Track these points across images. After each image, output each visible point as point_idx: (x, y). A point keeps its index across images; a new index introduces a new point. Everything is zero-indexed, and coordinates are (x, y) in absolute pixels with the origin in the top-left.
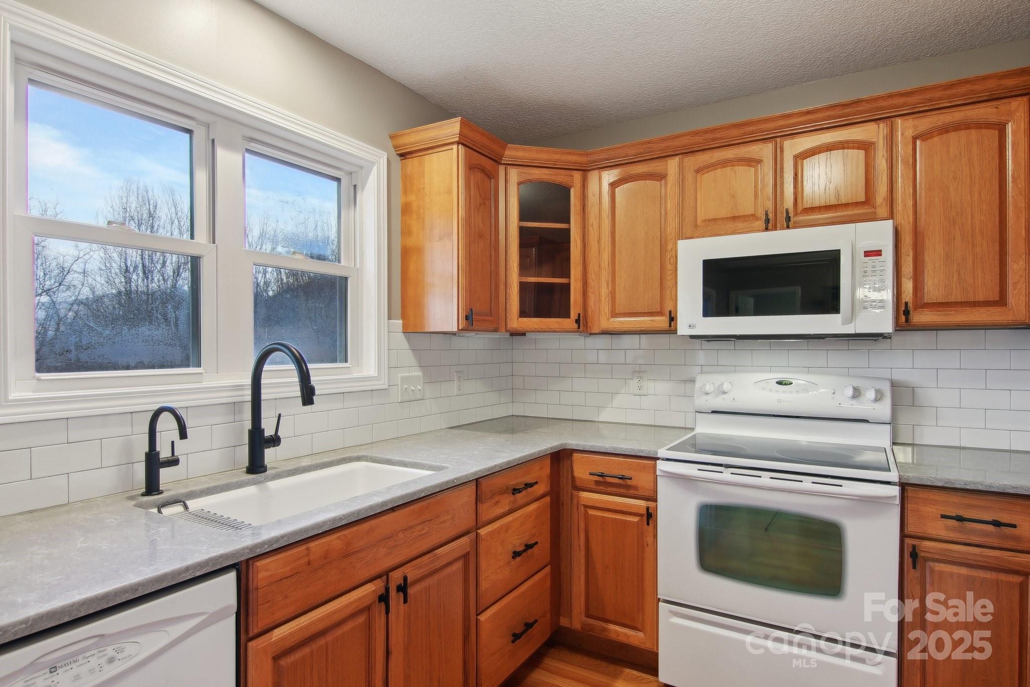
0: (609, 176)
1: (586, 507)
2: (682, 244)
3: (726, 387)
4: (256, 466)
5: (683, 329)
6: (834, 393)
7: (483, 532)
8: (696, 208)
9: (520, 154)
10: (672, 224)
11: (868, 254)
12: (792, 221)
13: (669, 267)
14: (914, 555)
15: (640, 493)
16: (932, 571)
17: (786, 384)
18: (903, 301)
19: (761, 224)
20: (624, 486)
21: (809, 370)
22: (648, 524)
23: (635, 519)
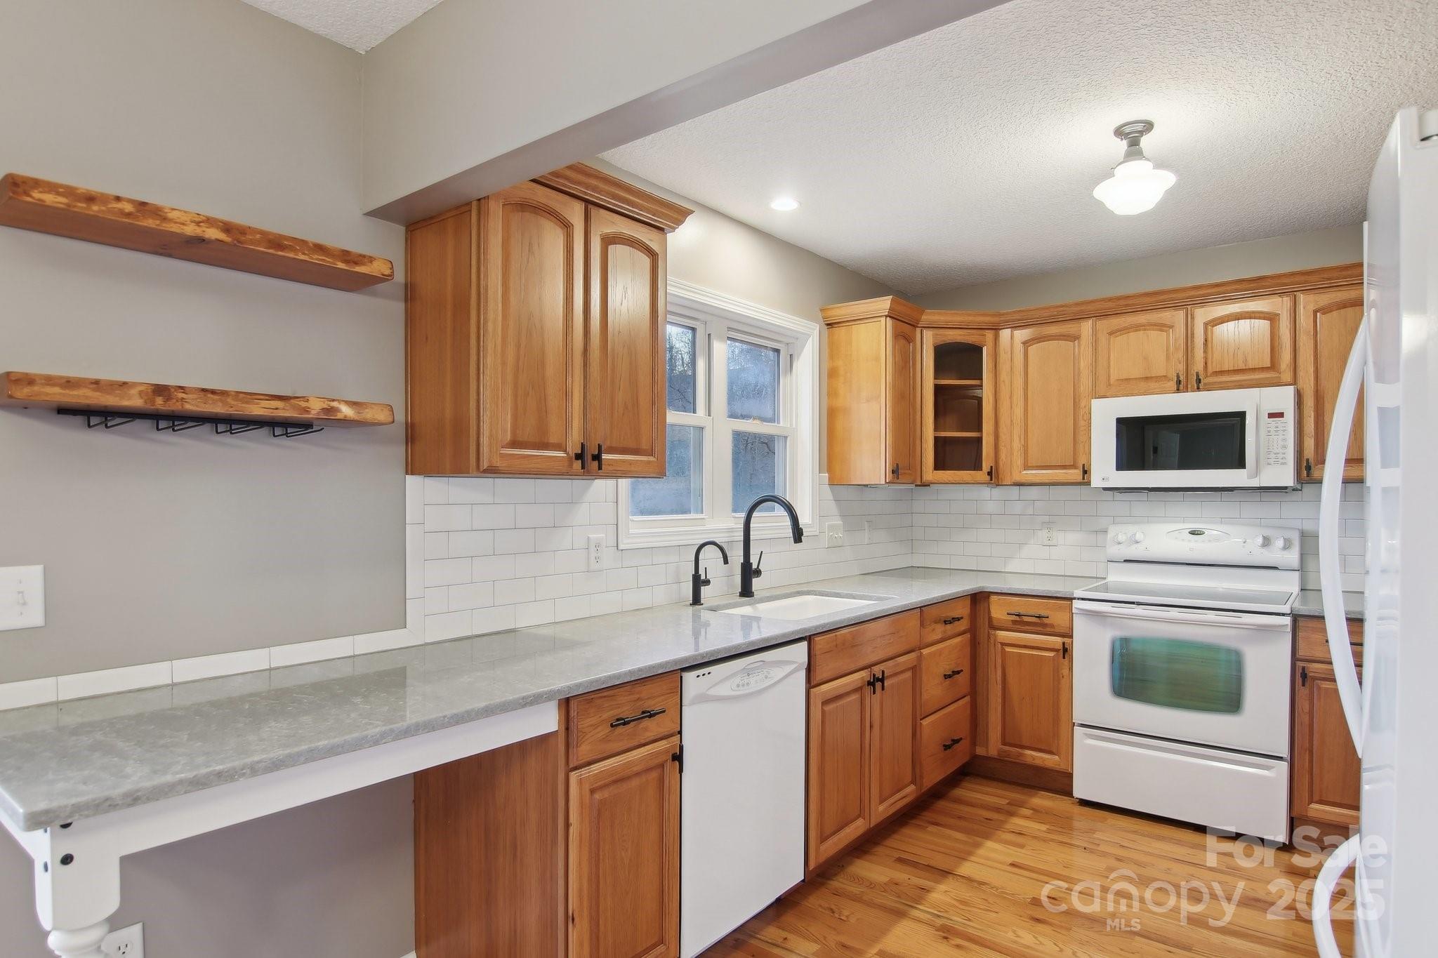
0: (1021, 335)
1: (1003, 644)
2: (1096, 404)
3: (1139, 536)
4: (746, 591)
5: (1096, 481)
6: (1244, 542)
7: (925, 651)
8: (1109, 367)
9: (936, 318)
10: (1085, 383)
11: (1271, 415)
12: (1202, 383)
13: (1082, 423)
14: (1304, 676)
15: (1057, 630)
16: (1319, 688)
17: (1197, 534)
18: (1305, 458)
19: (1173, 385)
20: (1040, 624)
21: (1222, 521)
22: (1064, 658)
23: (1051, 654)
